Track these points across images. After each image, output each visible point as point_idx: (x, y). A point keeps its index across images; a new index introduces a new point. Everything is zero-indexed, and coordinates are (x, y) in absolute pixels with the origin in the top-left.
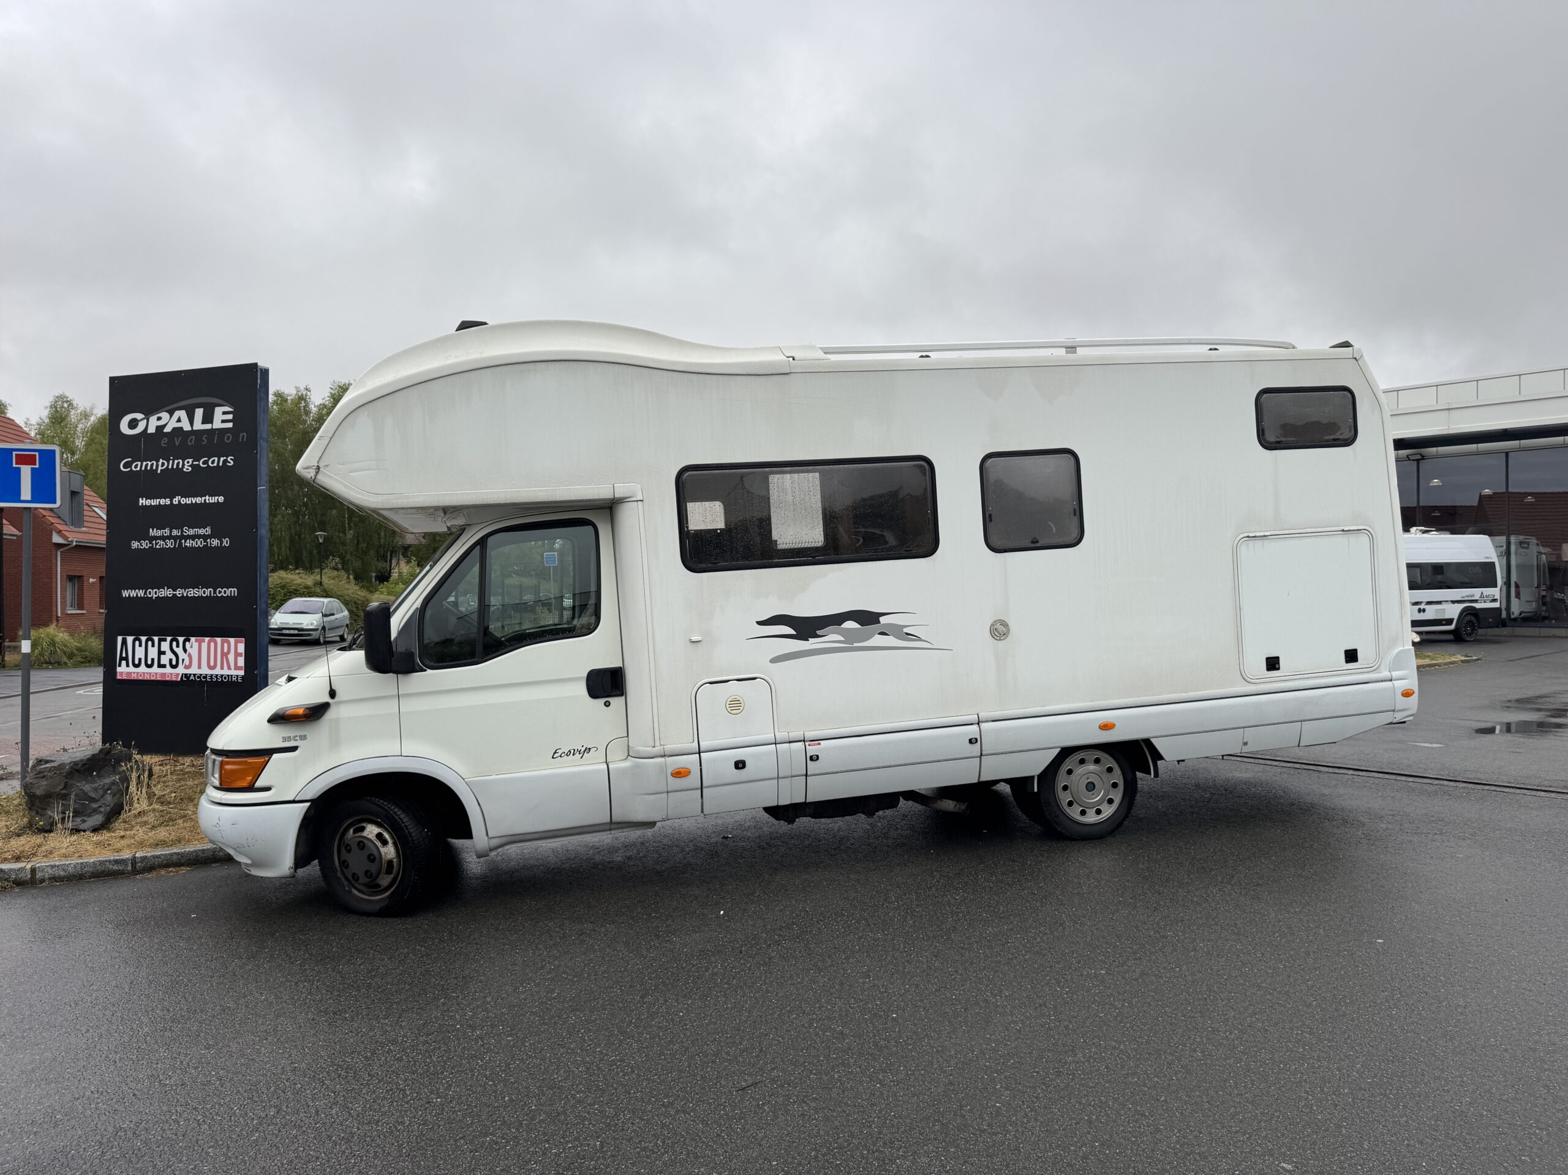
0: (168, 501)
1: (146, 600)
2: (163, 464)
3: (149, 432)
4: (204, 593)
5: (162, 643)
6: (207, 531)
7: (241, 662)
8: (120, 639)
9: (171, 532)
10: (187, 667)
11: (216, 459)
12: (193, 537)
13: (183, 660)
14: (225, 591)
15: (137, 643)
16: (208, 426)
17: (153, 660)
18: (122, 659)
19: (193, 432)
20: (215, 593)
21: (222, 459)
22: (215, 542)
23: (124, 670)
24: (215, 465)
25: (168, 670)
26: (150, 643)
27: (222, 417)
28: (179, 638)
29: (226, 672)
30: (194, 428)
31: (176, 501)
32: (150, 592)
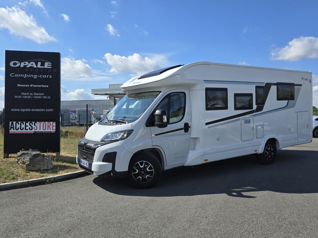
0: (28, 86)
1: (20, 112)
2: (26, 76)
3: (21, 66)
4: (42, 110)
5: (27, 124)
6: (43, 94)
7: (54, 128)
8: (10, 123)
9: (29, 94)
10: (35, 130)
11: (46, 76)
12: (38, 96)
13: (34, 128)
14: (49, 110)
15: (17, 124)
16: (43, 67)
17: (23, 128)
18: (11, 128)
19: (37, 68)
20: (45, 110)
21: (48, 76)
22: (45, 97)
23: (12, 131)
24: (45, 77)
25: (29, 130)
26: (22, 124)
27: (47, 65)
28: (33, 122)
29: (49, 131)
30: (38, 67)
31: (31, 86)
32: (22, 110)
